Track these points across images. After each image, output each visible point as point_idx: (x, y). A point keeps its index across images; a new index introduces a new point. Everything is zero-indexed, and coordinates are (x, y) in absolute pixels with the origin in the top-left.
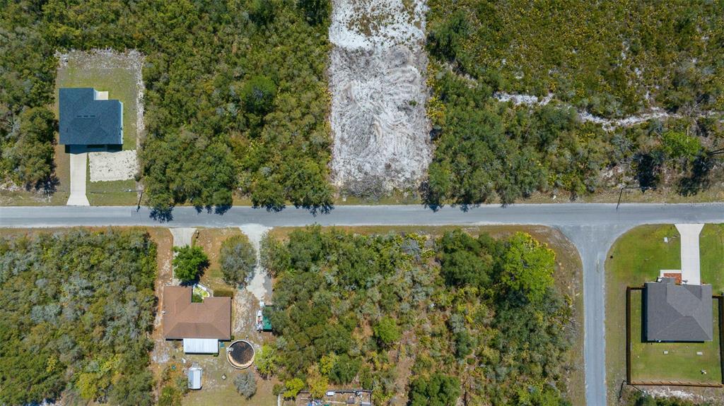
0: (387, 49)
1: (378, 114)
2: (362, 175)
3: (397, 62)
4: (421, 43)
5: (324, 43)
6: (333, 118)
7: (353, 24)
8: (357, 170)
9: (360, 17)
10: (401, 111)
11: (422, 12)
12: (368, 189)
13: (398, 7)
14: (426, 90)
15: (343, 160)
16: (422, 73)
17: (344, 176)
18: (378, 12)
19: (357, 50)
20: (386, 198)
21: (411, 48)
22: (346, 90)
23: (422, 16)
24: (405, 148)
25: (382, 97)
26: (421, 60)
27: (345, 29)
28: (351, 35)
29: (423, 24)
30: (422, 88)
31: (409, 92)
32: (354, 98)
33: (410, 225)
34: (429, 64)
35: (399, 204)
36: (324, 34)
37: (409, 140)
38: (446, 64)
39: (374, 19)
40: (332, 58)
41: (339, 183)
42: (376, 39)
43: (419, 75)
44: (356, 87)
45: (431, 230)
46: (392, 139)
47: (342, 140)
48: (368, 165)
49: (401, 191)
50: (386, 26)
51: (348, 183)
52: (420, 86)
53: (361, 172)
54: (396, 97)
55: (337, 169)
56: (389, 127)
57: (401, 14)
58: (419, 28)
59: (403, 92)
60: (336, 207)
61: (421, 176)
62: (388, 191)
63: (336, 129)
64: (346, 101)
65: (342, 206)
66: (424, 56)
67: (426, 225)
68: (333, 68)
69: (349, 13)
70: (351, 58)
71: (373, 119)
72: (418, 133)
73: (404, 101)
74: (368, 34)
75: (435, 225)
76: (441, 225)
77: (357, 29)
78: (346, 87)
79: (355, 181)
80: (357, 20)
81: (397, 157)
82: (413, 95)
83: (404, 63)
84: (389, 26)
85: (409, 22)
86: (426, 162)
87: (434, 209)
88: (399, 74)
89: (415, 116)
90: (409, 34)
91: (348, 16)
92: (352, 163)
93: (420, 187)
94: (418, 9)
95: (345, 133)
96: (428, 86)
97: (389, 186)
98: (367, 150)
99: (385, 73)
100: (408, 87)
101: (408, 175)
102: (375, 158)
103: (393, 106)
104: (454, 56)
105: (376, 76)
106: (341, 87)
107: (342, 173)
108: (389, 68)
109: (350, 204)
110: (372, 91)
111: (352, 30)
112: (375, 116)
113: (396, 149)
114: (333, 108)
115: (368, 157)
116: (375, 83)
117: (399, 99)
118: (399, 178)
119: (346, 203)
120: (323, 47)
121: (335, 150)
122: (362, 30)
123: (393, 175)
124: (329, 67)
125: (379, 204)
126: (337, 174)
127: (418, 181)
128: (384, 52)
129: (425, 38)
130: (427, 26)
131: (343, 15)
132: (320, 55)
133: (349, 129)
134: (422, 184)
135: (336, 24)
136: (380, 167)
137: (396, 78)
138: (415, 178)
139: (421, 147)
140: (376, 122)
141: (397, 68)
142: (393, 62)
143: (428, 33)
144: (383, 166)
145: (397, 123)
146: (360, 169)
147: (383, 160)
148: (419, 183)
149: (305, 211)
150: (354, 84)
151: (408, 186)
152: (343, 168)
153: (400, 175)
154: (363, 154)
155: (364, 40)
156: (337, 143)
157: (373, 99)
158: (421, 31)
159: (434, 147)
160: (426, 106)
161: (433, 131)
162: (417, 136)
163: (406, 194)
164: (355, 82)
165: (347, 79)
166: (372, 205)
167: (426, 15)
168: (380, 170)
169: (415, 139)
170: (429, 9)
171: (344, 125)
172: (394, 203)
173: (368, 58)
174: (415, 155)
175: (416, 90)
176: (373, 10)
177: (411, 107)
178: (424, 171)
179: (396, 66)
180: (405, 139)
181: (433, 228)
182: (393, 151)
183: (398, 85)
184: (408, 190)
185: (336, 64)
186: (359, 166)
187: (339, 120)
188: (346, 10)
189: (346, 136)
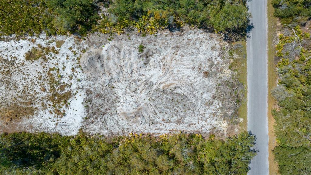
0: (85, 76)
1: (152, 85)
2: (216, 102)
3: (98, 65)
4: (79, 41)
5: (78, 141)
6: (157, 132)
7: (58, 111)
8: (211, 107)
9: (52, 104)
10: (149, 61)
11: (47, 39)
12: (231, 95)
13: (41, 64)
14: (128, 35)
15: (200, 122)
16: (110, 40)
17: (216, 120)
18: (46, 85)
19: (86, 107)
20: (239, 77)
21: (84, 51)
22: (128, 118)
23: (51, 40)
24: (187, 57)
25: (135, 81)
26: (97, 40)
27: (64, 119)
28: (70, 113)
29: (59, 38)
30: (126, 40)
31: (130, 53)
32: (135, 110)
33: (267, 52)
34: (101, 32)
35: (246, 64)
36: (69, 141)
37: (179, 53)
38: (100, 15)
39: (54, 89)
40: (94, 132)
41: (224, 126)
42: (74, 86)
43: (112, 43)
44: (125, 108)
45: (272, 30)
46: (178, 71)
47: (179, 122)
48: (205, 95)
49: (232, 61)
50: (61, 76)
51: (225, 117)
52: (123, 42)
53: (213, 103)
54: (135, 66)
55: (210, 127)
56: (166, 74)
57: (49, 60)
58: (63, 42)
59: (129, 59)
60: (249, 129)
61: (217, 40)
62: (233, 75)
63: (168, 128)
64: (139, 119)
65: (248, 123)
66: (92, 37)
67: (267, 36)
68: (105, 132)
69: (47, 115)
70: (94, 113)
71: (157, 90)
72: (173, 43)
73: (139, 58)
74: (69, 95)
75: (267, 26)
76: (267, 20)
77: (64, 106)
78: (124, 118)
79: (222, 108)
80: (54, 106)
81: (197, 65)
82: (133, 49)
83: (99, 58)
84: (61, 73)
85: (57, 53)
86: (202, 35)
87: (250, 28)
88: (111, 63)
89: (155, 47)
90: (70, 53)
91: (50, 116)
92: (203, 112)
93: (228, 42)
94: (43, 44)
95: (172, 119)
96: (124, 33)
97: (227, 73)
98: (190, 97)
99: (110, 78)
100: (125, 54)
101: (216, 54)
102: (197, 88)
103: (144, 69)
104: (93, 6)
105: (113, 87)
106: (124, 123)
107: (214, 122)
108: (104, 74)
109: (246, 114)
110: (128, 91)
111: (64, 111)
112: (154, 88)
113: (188, 66)
114: (146, 132)
115: (197, 95)
116: (120, 88)
117: (137, 63)
118: (218, 63)
119: (245, 118)
120: (82, 143)
121: (190, 130)
122: (65, 102)
123: (215, 70)
124: (103, 136)
125: (246, 84)
126: (215, 128)
127: (222, 44)
128: (88, 79)
129: (73, 36)
130: (62, 34)
131: (49, 121)
132: (91, 146)
133: (168, 115)
134: (225, 40)
135: (58, 128)
136: (207, 83)
137: (115, 66)
138: (219, 47)
139: (186, 40)
140: (161, 87)
141: (105, 66)
142: (98, 69)
143: (68, 33)
144: (206, 80)
145: (162, 66)
146: (209, 104)
147: (200, 80)
148: (224, 42)
149: (254, 160)
150: (121, 109)
151: (227, 53)
152: (208, 121)
153: (216, 62)
154: (194, 101)
155: (74, 99)
156: (182, 127)
157: (136, 90)
158: (66, 41)
159: (186, 27)
160: (144, 36)
161: (171, 28)
162: (175, 44)
163: (236, 56)
164: (118, 108)
165: (116, 117)
166: (247, 92)
167: (50, 35)
168: (210, 82)
169: (178, 47)
170: (43, 32)
171: (163, 120)
172: (245, 69)
173: (94, 95)
174: (194, 47)
175: (128, 46)
176: (44, 90)
177: (145, 50)
178: (211, 37)
179: (102, 66)
180: (178, 57)
181: (270, 29)
182: (191, 70)
183: (122, 64)
184: (231, 54)
185: (100, 129)
186: (206, 104)
187: (158, 126)
188: (44, 118)
189: (175, 118)
